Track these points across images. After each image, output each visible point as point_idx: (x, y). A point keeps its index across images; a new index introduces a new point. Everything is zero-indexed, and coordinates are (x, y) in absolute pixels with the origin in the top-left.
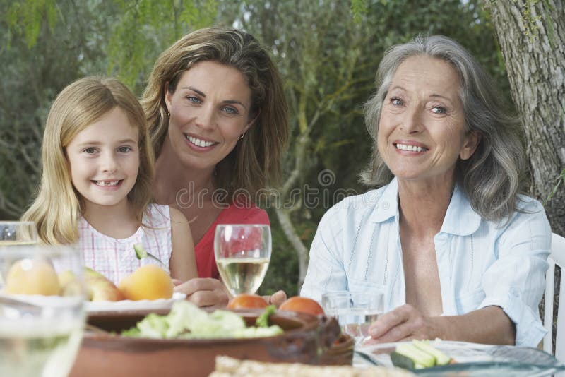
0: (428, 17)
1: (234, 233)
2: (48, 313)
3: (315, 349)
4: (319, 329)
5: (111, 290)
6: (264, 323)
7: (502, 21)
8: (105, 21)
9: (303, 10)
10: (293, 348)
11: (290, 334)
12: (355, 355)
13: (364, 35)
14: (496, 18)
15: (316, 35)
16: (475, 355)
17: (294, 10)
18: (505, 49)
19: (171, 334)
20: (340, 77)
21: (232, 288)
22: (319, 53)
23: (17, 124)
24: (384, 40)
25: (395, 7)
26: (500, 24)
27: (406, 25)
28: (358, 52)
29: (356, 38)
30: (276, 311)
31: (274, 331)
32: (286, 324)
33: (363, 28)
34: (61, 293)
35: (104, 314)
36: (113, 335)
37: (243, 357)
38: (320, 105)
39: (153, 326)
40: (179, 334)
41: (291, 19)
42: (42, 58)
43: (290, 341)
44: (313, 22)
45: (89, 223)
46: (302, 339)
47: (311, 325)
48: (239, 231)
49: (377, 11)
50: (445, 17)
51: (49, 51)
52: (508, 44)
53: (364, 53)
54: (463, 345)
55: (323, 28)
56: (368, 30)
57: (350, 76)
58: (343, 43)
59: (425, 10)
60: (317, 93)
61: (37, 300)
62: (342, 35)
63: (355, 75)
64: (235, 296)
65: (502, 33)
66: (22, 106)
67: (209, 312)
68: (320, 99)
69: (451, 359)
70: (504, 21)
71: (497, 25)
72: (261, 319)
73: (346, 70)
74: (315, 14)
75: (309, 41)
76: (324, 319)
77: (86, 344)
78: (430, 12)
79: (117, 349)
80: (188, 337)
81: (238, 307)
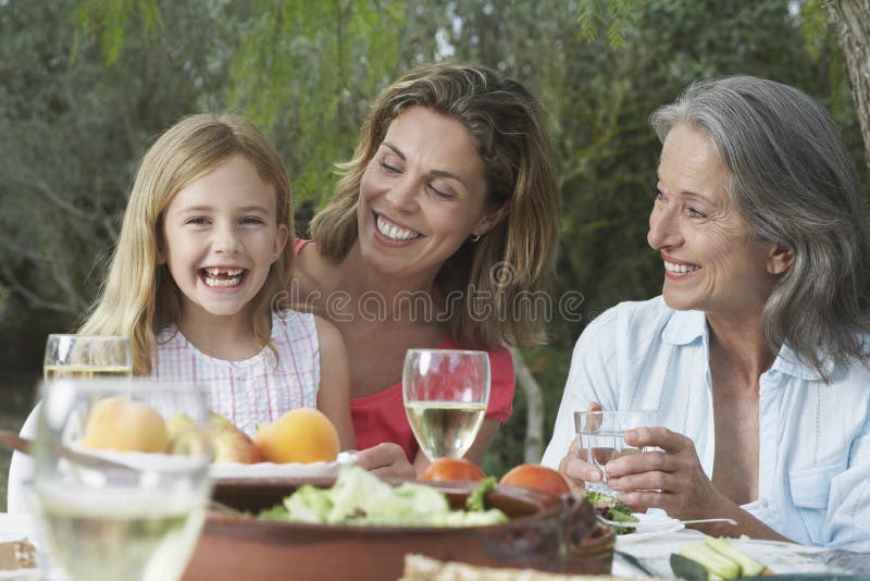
0: (736, 34)
1: (432, 362)
2: (149, 480)
3: (556, 547)
4: (563, 516)
5: (243, 445)
6: (479, 505)
7: (853, 44)
8: (235, 30)
9: (543, 18)
10: (522, 544)
11: (519, 523)
12: (616, 556)
13: (637, 58)
14: (846, 40)
15: (562, 56)
16: (801, 563)
17: (529, 18)
18: (858, 87)
19: (335, 517)
20: (599, 124)
21: (428, 448)
22: (566, 85)
23: (99, 181)
24: (668, 69)
25: (686, 16)
26: (851, 49)
27: (702, 45)
28: (628, 84)
29: (624, 64)
30: (496, 486)
31: (492, 517)
32: (511, 507)
33: (636, 47)
34: (169, 449)
35: (234, 483)
36: (246, 516)
37: (446, 558)
38: (566, 165)
39: (307, 504)
40: (349, 517)
41: (523, 31)
42: (138, 82)
43: (518, 534)
44: (557, 37)
45: (188, 339)
46: (537, 530)
47: (552, 510)
48: (442, 360)
49: (658, 22)
50: (764, 34)
51: (150, 71)
52: (863, 80)
53: (636, 86)
54: (784, 546)
55: (574, 46)
56: (642, 50)
57: (613, 121)
58: (603, 69)
59: (731, 22)
60: (562, 146)
61: (133, 459)
62: (602, 57)
63: (621, 120)
64: (432, 460)
65: (855, 63)
66: (108, 156)
67: (395, 486)
68: (566, 156)
69: (765, 569)
70: (858, 44)
71: (847, 51)
72: (474, 499)
73: (609, 111)
74: (561, 23)
75: (551, 65)
76: (571, 501)
77: (210, 529)
78: (740, 25)
79: (252, 539)
80: (361, 522)
81: (437, 478)
